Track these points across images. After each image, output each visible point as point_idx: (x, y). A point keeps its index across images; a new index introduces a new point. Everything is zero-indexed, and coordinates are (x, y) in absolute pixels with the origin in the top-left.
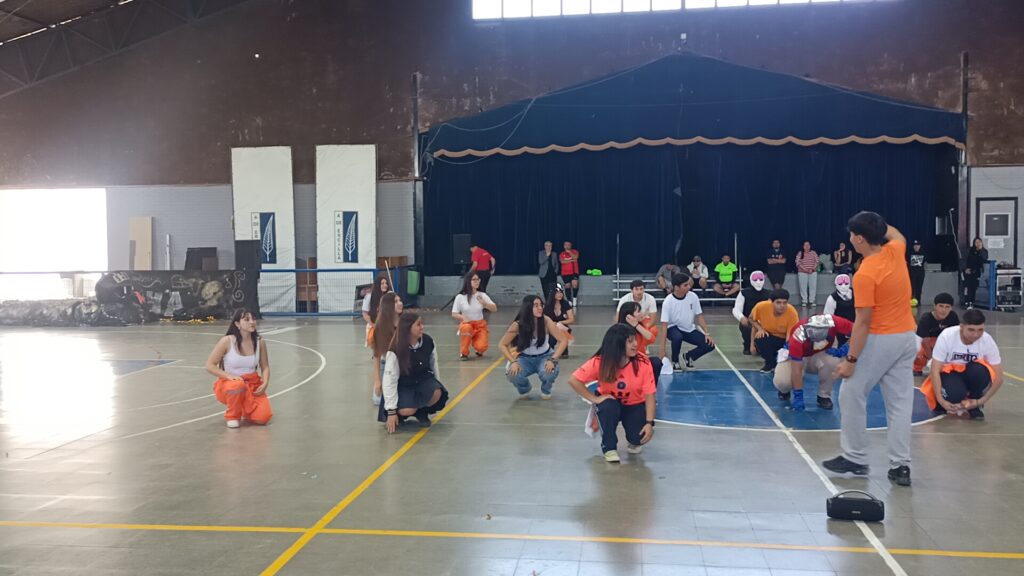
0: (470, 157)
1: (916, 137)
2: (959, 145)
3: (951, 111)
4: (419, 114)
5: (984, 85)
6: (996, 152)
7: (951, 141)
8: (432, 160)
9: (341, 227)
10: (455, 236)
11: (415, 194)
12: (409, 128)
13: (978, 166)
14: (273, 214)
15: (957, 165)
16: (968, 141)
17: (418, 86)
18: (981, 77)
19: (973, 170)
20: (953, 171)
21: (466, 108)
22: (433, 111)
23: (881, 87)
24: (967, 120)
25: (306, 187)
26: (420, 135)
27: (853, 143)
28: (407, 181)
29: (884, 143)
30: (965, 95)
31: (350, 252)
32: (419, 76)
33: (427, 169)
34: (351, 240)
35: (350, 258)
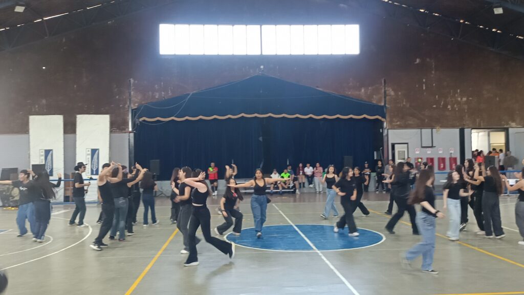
0: (158, 121)
1: (365, 116)
2: (383, 120)
3: (379, 104)
4: (132, 99)
5: (392, 93)
6: (398, 123)
7: (380, 118)
8: (138, 122)
9: (90, 157)
10: (151, 161)
11: (129, 139)
12: (127, 106)
13: (391, 129)
14: (52, 150)
15: (382, 128)
16: (387, 117)
17: (132, 85)
18: (391, 90)
19: (390, 131)
20: (381, 131)
21: (157, 97)
22: (139, 98)
23: (350, 93)
24: (386, 109)
25: (70, 136)
26: (132, 110)
27: (338, 118)
28: (125, 133)
29: (351, 118)
30: (385, 97)
31: (95, 170)
32: (132, 80)
33: (136, 127)
34: (95, 163)
35: (94, 173)
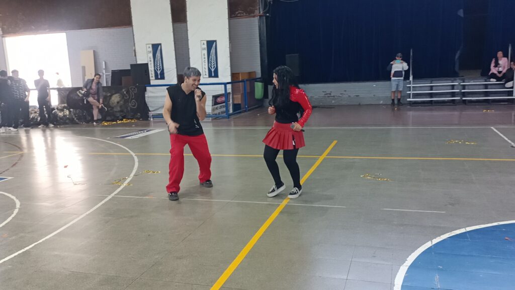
9: (205, 52)
10: (287, 55)
11: (260, 26)
14: (160, 44)
28: (254, 17)
31: (213, 70)
33: (268, 7)
34: (213, 61)
35: (213, 75)
